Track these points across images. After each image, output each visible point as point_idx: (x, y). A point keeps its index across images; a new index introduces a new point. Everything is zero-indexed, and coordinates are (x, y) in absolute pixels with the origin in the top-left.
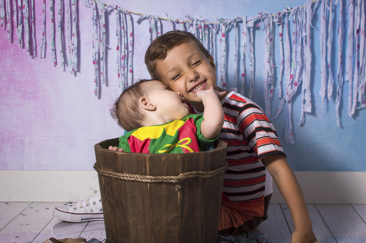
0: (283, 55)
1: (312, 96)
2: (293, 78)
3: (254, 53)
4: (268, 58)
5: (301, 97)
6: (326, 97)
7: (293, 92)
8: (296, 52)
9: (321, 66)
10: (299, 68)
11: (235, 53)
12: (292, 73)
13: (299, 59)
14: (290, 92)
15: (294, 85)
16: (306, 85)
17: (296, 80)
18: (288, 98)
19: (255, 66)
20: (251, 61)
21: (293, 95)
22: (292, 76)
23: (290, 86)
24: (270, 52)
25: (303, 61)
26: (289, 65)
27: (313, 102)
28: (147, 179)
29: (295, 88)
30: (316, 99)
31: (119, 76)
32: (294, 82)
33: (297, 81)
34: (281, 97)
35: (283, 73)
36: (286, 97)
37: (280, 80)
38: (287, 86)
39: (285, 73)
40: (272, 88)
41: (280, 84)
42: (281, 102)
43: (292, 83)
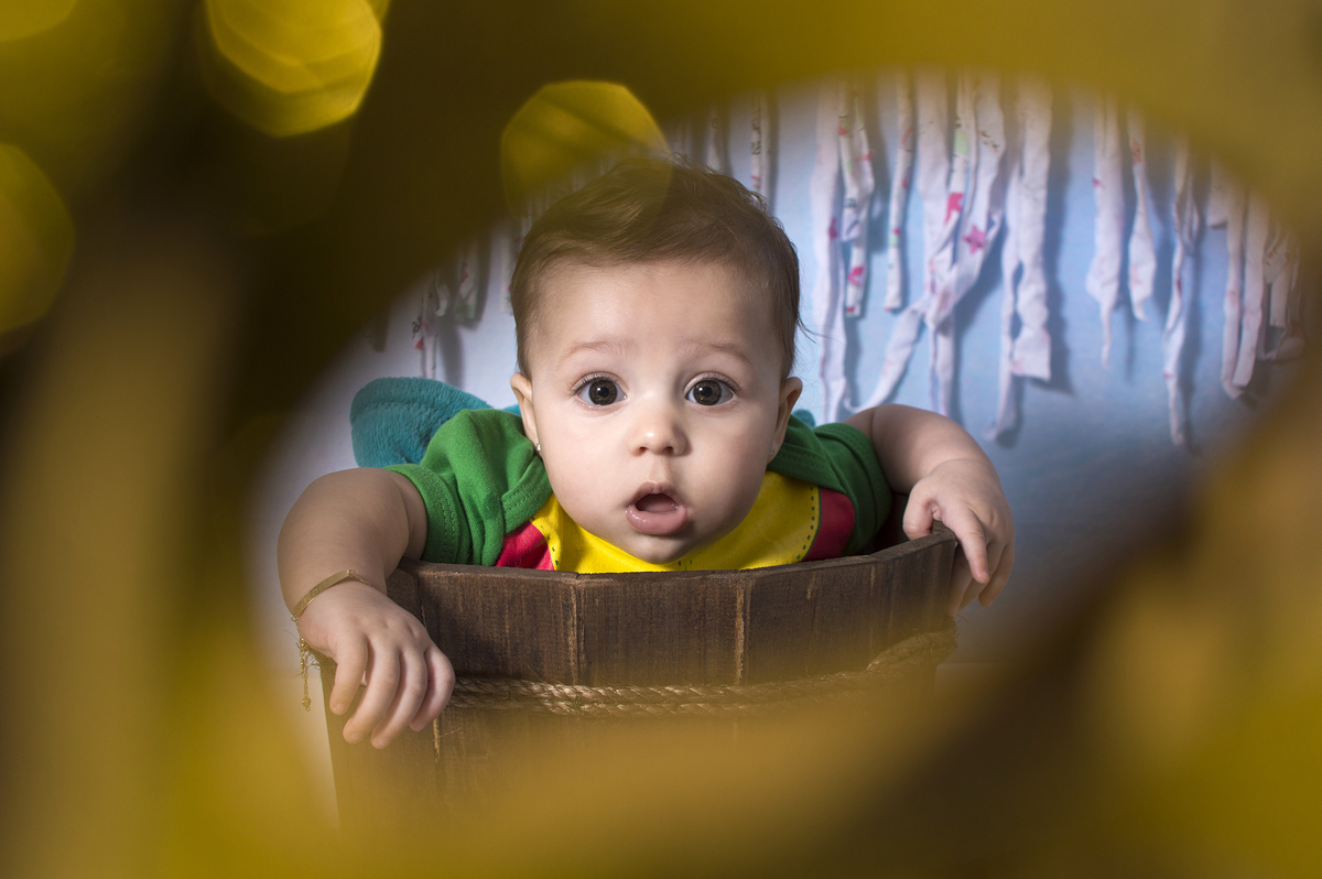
1: (1054, 298)
2: (960, 210)
5: (999, 305)
6: (1123, 299)
7: (960, 280)
9: (1098, 153)
10: (990, 160)
12: (957, 185)
13: (993, 116)
14: (948, 276)
15: (965, 248)
16: (1022, 246)
17: (978, 218)
18: (938, 311)
21: (962, 292)
22: (955, 202)
23: (947, 253)
25: (1012, 128)
26: (941, 146)
27: (1055, 326)
29: (974, 260)
30: (1070, 311)
32: (967, 231)
33: (982, 225)
34: (896, 304)
35: (908, 185)
36: (929, 306)
37: (893, 222)
38: (929, 251)
39: (920, 183)
40: (857, 257)
41: (892, 238)
42: (903, 328)
43: (955, 234)
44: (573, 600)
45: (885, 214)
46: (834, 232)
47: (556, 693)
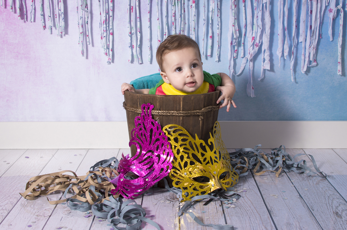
0: (246, 19)
1: (271, 55)
2: (254, 40)
3: (221, 17)
4: (233, 22)
5: (261, 57)
6: (283, 56)
7: (254, 52)
8: (257, 17)
9: (279, 29)
10: (260, 31)
11: (204, 18)
12: (254, 35)
13: (260, 23)
14: (252, 52)
15: (255, 46)
16: (265, 46)
17: (257, 41)
18: (250, 57)
19: (221, 29)
20: (218, 25)
21: (254, 54)
22: (253, 38)
23: (252, 47)
24: (235, 16)
25: (263, 25)
26: (251, 28)
27: (271, 60)
28: (180, 113)
29: (256, 49)
30: (274, 58)
31: (102, 38)
33: (258, 43)
34: (243, 56)
35: (245, 35)
36: (248, 57)
37: (242, 42)
38: (249, 47)
39: (247, 35)
40: (236, 48)
41: (242, 45)
42: (244, 61)
43: (253, 44)
44: (158, 99)
45: (241, 40)
46: (231, 44)
47: (156, 112)
